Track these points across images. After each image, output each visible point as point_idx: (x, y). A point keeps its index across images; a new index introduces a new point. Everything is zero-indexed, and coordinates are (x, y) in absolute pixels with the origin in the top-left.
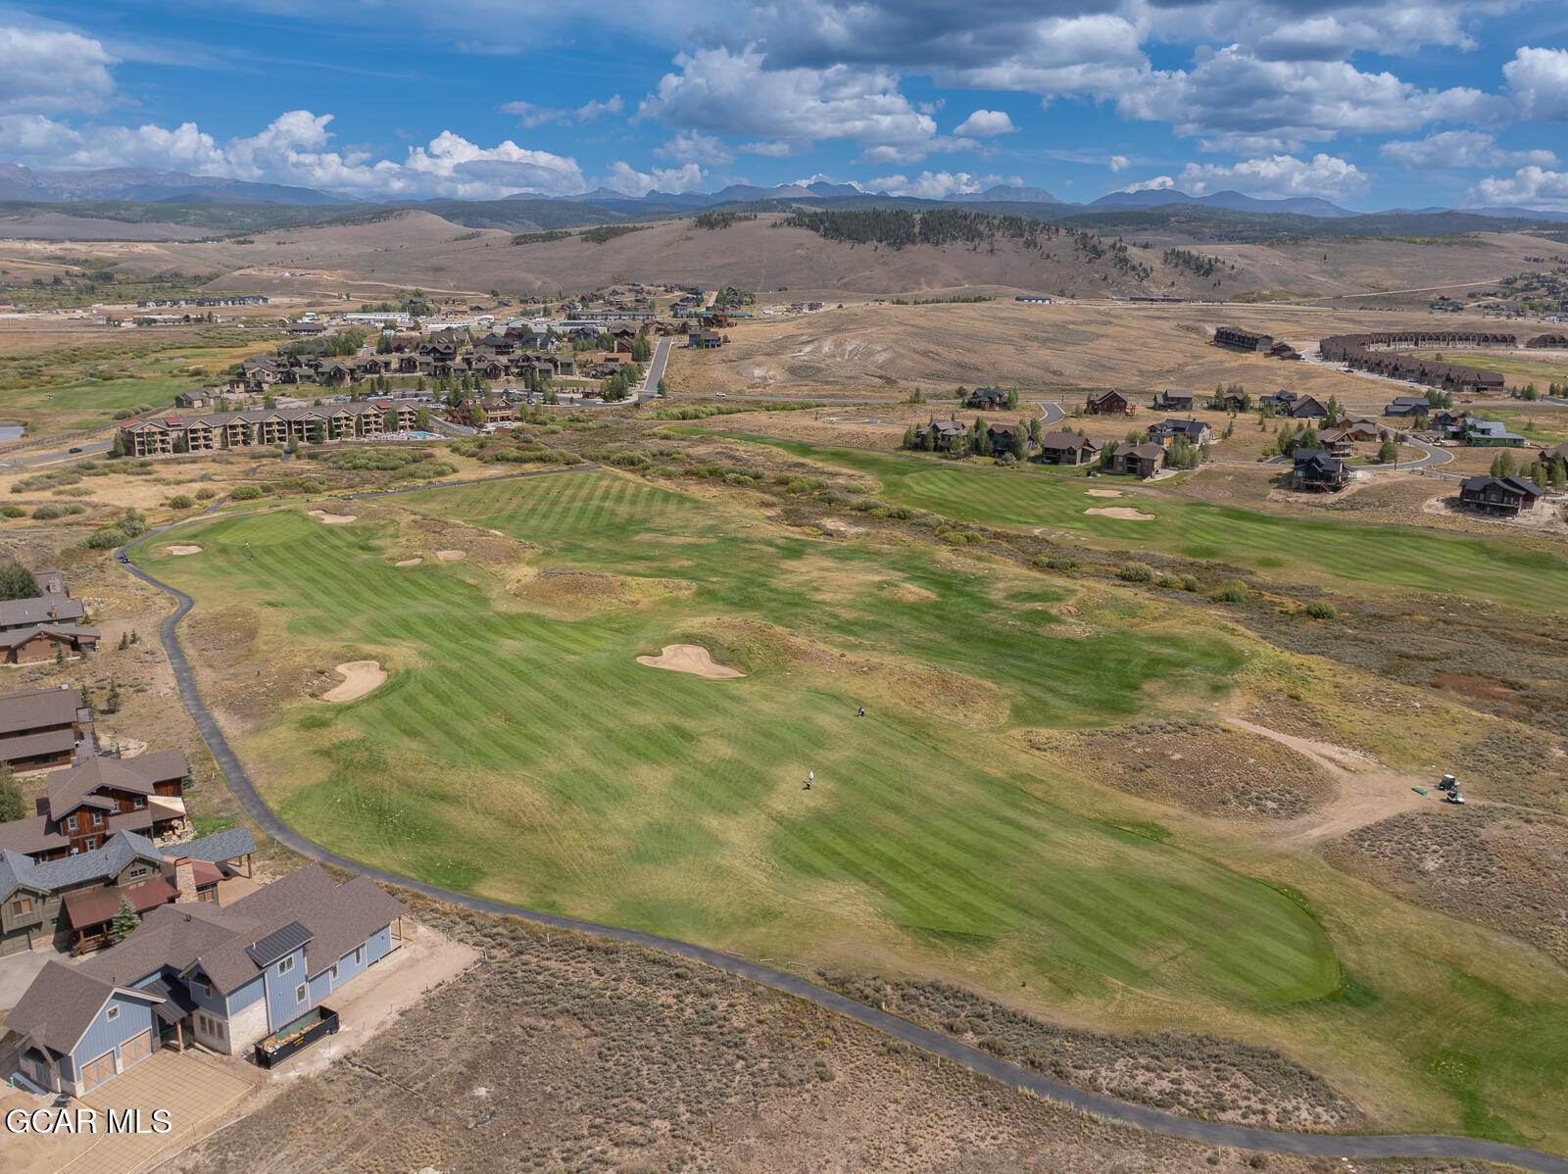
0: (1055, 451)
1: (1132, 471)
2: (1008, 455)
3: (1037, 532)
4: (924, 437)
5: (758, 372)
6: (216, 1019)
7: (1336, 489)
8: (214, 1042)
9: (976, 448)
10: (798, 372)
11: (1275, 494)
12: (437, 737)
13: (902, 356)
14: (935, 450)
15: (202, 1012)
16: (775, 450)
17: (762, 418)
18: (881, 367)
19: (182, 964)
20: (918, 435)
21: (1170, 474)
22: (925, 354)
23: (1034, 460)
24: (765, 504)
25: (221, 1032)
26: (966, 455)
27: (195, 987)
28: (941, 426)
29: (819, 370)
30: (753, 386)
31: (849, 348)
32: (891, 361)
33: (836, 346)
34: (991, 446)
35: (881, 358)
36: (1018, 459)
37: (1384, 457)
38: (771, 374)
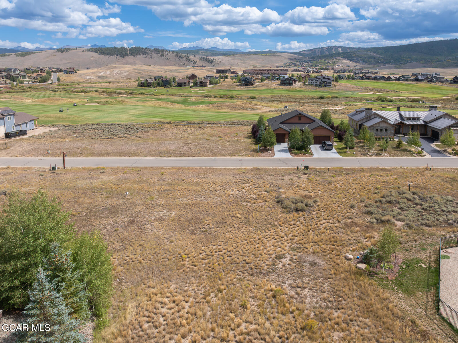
0: (181, 83)
1: (201, 86)
2: (168, 85)
3: (180, 94)
4: (143, 83)
5: (88, 77)
7: (252, 85)
9: (159, 85)
10: (101, 77)
11: (237, 87)
13: (131, 73)
14: (147, 86)
17: (92, 85)
18: (125, 76)
21: (211, 86)
22: (138, 73)
23: (175, 86)
24: (101, 94)
28: (148, 80)
29: (107, 77)
30: (87, 80)
31: (115, 72)
32: (128, 75)
33: (111, 72)
34: (163, 84)
35: (125, 74)
36: (171, 86)
37: (262, 81)
38: (92, 78)
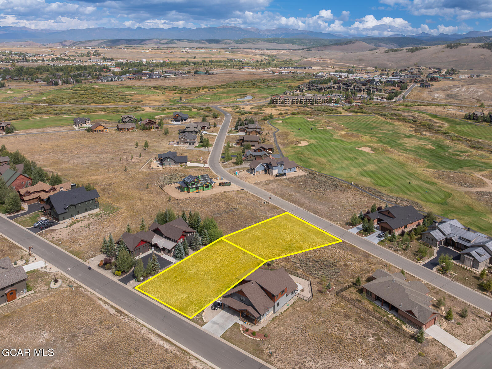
3: (480, 140)
5: (436, 95)
6: (272, 170)
8: (271, 173)
9: (485, 120)
10: (449, 96)
12: (313, 152)
13: (487, 93)
14: (472, 120)
15: (270, 169)
16: (427, 116)
17: (429, 108)
18: (478, 96)
19: (268, 163)
20: (469, 115)
24: (411, 127)
25: (272, 172)
26: (481, 122)
27: (270, 166)
28: (476, 113)
29: (457, 96)
30: (433, 99)
31: (471, 90)
32: (483, 95)
33: (467, 89)
34: (490, 119)
35: (479, 94)
38: (440, 96)
